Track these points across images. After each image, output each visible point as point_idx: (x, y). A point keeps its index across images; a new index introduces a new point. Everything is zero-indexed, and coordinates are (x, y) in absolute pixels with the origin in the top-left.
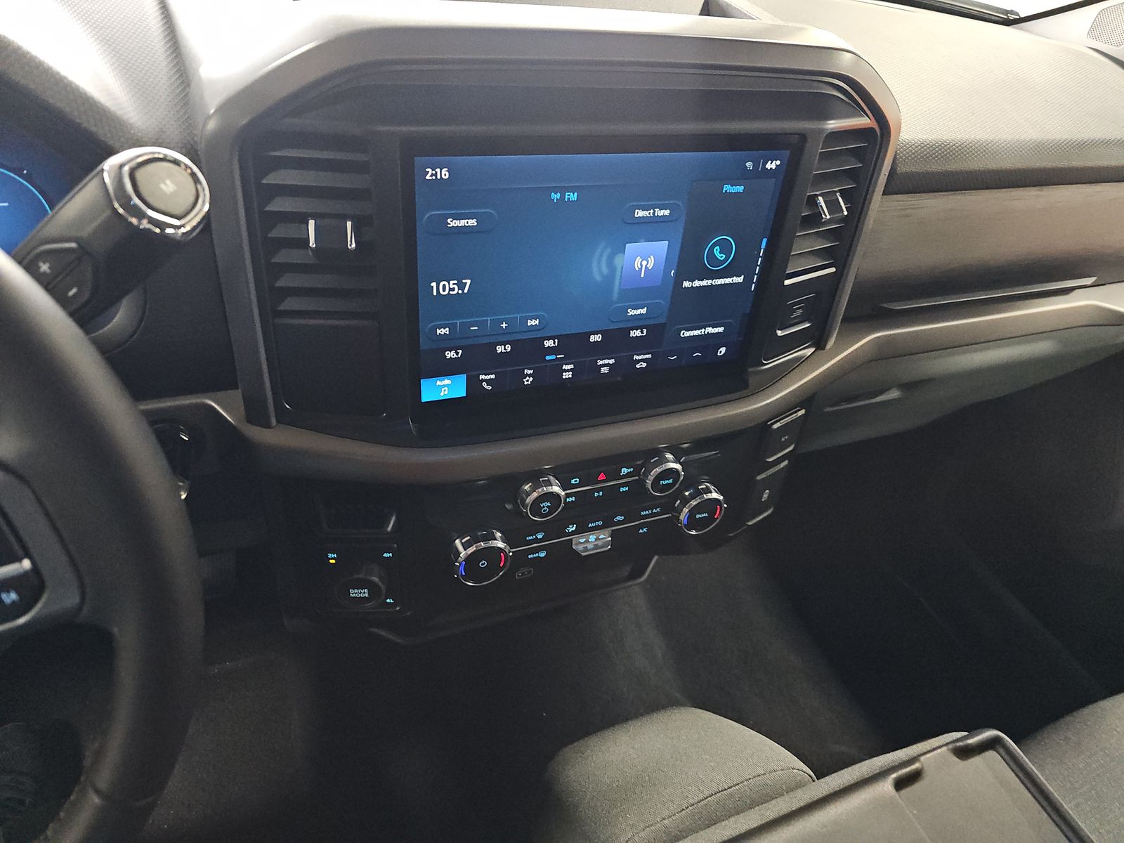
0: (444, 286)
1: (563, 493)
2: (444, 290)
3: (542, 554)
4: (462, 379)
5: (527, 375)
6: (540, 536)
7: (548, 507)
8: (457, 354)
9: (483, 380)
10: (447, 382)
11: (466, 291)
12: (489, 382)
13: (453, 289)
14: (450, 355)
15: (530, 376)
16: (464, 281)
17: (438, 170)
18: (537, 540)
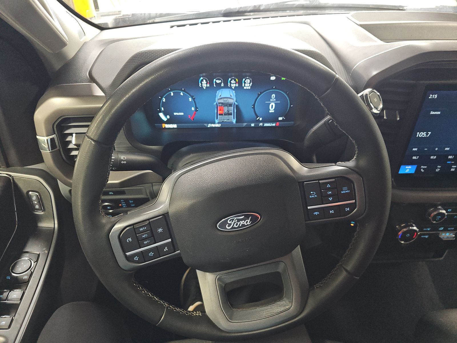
0: (421, 134)
1: (446, 214)
2: (421, 135)
3: (427, 237)
4: (415, 167)
5: (438, 168)
6: (429, 229)
7: (439, 218)
8: (417, 158)
9: (422, 168)
10: (410, 167)
11: (428, 136)
12: (424, 169)
13: (424, 135)
14: (414, 158)
15: (439, 168)
16: (428, 133)
17: (434, 95)
18: (427, 231)
